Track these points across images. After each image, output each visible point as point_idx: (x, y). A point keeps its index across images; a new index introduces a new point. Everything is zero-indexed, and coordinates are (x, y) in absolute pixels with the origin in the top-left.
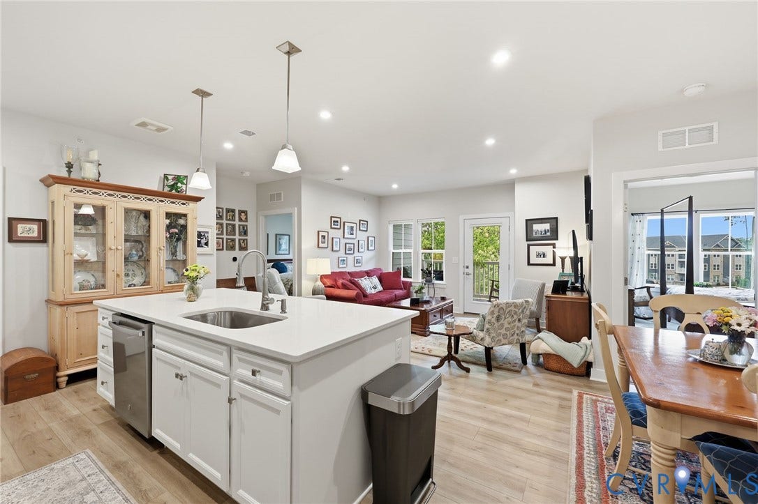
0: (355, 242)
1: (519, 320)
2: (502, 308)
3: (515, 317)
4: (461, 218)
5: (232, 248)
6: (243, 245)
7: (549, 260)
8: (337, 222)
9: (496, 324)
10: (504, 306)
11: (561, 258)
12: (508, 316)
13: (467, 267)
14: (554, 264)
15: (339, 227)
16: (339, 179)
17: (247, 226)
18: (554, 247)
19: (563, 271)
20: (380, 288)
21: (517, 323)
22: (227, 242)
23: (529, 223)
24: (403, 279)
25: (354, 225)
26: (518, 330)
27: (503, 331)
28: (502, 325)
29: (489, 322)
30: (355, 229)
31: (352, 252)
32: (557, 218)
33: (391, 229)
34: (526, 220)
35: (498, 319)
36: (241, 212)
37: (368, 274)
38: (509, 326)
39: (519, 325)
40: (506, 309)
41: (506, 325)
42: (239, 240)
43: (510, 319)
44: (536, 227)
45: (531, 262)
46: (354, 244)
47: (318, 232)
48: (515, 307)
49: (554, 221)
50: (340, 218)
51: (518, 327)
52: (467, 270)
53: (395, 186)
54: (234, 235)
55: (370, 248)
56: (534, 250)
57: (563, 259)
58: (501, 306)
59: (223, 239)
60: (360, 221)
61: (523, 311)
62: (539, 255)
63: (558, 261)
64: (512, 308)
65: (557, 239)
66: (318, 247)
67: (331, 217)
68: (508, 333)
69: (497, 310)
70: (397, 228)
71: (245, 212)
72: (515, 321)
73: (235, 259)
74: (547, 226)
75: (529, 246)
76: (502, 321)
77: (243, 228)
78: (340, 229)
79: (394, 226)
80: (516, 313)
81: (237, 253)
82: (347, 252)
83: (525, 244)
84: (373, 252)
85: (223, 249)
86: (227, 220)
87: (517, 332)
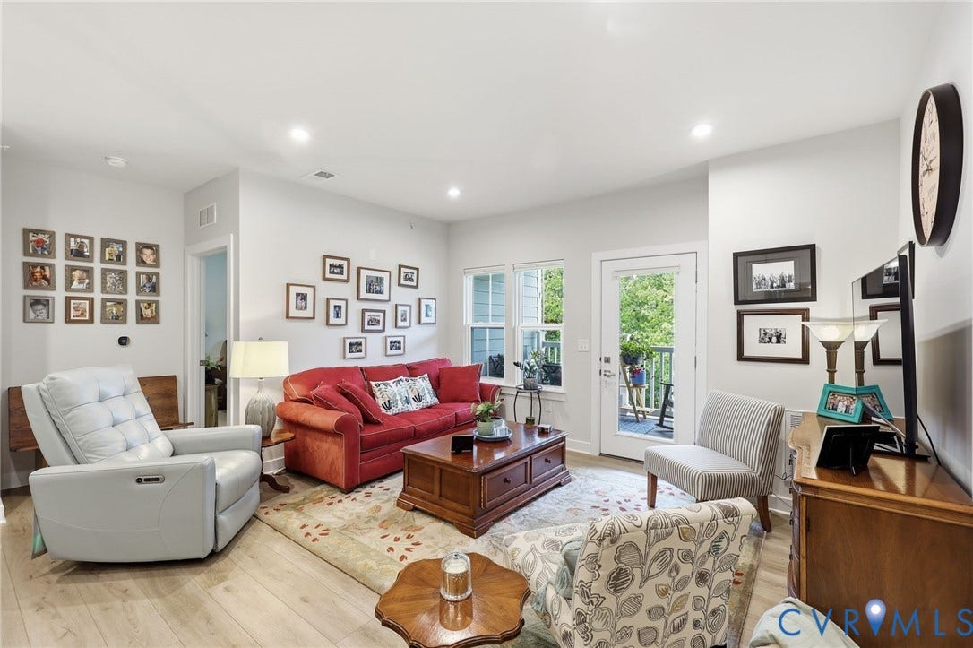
0: (389, 308)
1: (702, 578)
2: (632, 545)
3: (686, 569)
4: (596, 257)
5: (119, 319)
6: (147, 313)
7: (792, 348)
8: (341, 267)
9: (611, 601)
10: (639, 538)
11: (825, 344)
12: (654, 569)
13: (607, 360)
14: (805, 360)
15: (344, 277)
16: (322, 174)
17: (157, 275)
18: (806, 318)
19: (832, 380)
20: (430, 399)
21: (693, 589)
22: (104, 306)
23: (743, 260)
24: (485, 380)
25: (386, 275)
26: (695, 608)
27: (640, 621)
28: (637, 601)
29: (585, 593)
30: (386, 282)
31: (380, 327)
32: (812, 248)
33: (468, 283)
34: (737, 256)
35: (618, 581)
36: (141, 247)
37: (412, 371)
38: (664, 602)
39: (703, 591)
40: (649, 545)
41: (651, 599)
42: (138, 303)
43: (664, 579)
44: (759, 270)
45: (746, 353)
46: (384, 312)
47: (288, 286)
48: (683, 536)
49: (806, 254)
50: (348, 260)
51: (697, 599)
52: (606, 367)
53: (454, 193)
54: (125, 291)
55: (424, 319)
56: (753, 325)
57: (831, 348)
58: (624, 539)
59: (91, 300)
60: (400, 267)
61: (715, 549)
62: (766, 337)
63: (818, 354)
64: (674, 542)
65: (813, 298)
66: (288, 317)
67: (325, 257)
68: (659, 624)
69: (608, 554)
70: (480, 281)
71: (154, 248)
72: (685, 582)
73: (123, 341)
74: (786, 268)
75: (740, 315)
76: (633, 589)
77: (149, 279)
78: (348, 281)
79: (476, 279)
80: (687, 556)
81: (131, 328)
82: (367, 327)
83: (732, 310)
84: (431, 327)
85: (91, 320)
86: (103, 260)
87: (693, 615)
